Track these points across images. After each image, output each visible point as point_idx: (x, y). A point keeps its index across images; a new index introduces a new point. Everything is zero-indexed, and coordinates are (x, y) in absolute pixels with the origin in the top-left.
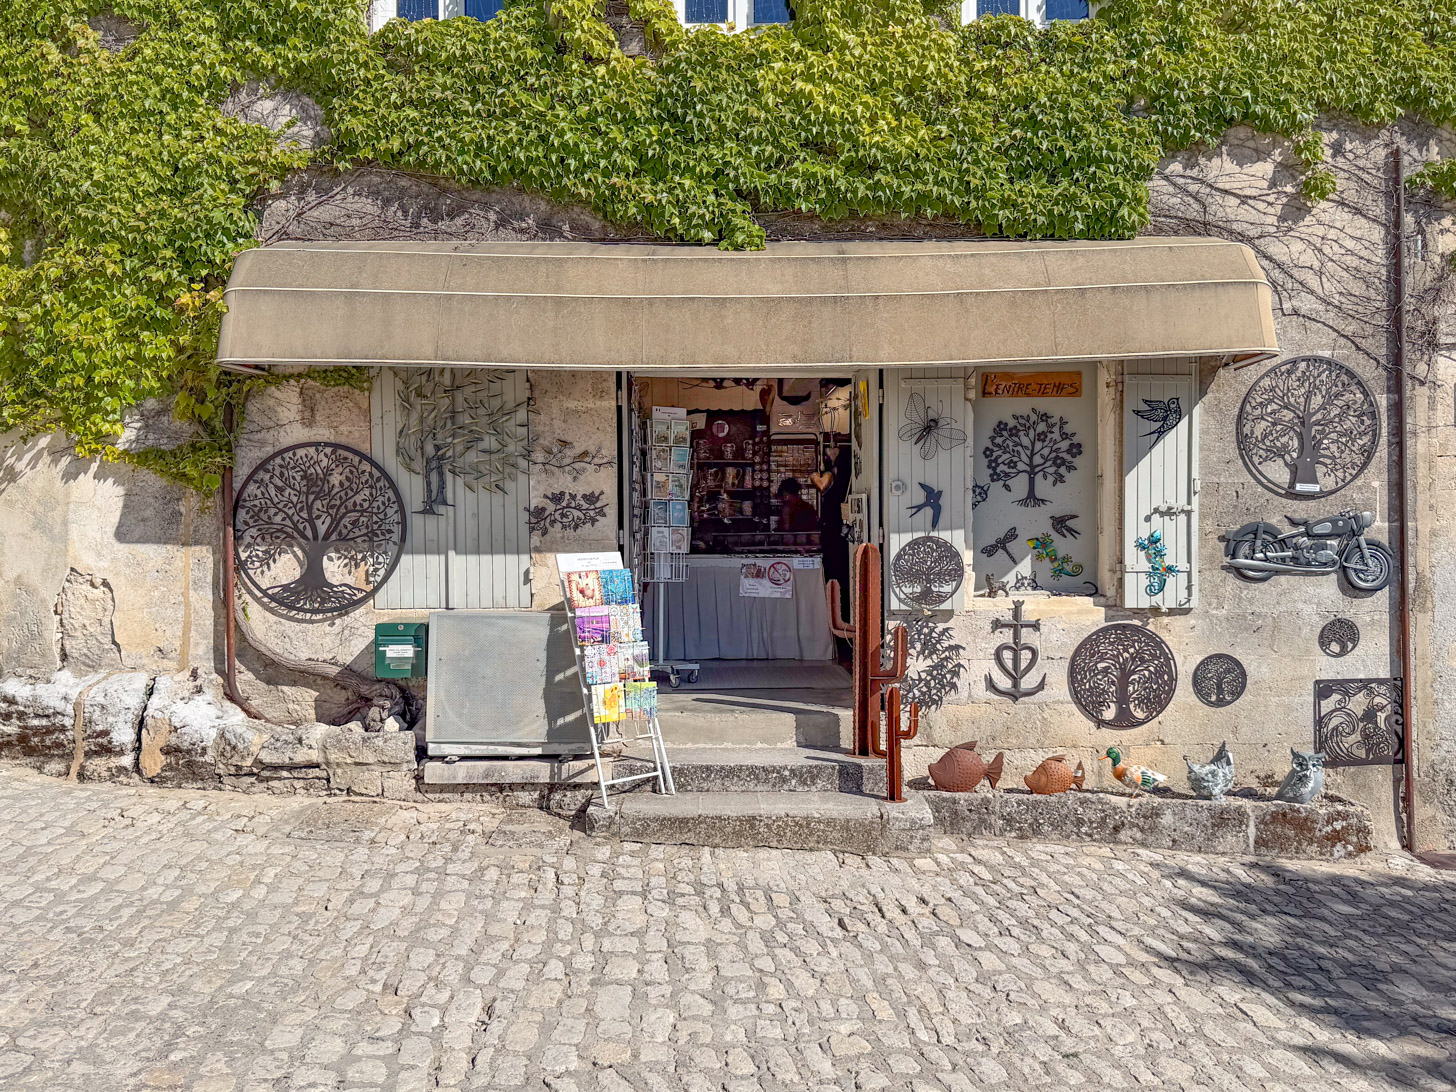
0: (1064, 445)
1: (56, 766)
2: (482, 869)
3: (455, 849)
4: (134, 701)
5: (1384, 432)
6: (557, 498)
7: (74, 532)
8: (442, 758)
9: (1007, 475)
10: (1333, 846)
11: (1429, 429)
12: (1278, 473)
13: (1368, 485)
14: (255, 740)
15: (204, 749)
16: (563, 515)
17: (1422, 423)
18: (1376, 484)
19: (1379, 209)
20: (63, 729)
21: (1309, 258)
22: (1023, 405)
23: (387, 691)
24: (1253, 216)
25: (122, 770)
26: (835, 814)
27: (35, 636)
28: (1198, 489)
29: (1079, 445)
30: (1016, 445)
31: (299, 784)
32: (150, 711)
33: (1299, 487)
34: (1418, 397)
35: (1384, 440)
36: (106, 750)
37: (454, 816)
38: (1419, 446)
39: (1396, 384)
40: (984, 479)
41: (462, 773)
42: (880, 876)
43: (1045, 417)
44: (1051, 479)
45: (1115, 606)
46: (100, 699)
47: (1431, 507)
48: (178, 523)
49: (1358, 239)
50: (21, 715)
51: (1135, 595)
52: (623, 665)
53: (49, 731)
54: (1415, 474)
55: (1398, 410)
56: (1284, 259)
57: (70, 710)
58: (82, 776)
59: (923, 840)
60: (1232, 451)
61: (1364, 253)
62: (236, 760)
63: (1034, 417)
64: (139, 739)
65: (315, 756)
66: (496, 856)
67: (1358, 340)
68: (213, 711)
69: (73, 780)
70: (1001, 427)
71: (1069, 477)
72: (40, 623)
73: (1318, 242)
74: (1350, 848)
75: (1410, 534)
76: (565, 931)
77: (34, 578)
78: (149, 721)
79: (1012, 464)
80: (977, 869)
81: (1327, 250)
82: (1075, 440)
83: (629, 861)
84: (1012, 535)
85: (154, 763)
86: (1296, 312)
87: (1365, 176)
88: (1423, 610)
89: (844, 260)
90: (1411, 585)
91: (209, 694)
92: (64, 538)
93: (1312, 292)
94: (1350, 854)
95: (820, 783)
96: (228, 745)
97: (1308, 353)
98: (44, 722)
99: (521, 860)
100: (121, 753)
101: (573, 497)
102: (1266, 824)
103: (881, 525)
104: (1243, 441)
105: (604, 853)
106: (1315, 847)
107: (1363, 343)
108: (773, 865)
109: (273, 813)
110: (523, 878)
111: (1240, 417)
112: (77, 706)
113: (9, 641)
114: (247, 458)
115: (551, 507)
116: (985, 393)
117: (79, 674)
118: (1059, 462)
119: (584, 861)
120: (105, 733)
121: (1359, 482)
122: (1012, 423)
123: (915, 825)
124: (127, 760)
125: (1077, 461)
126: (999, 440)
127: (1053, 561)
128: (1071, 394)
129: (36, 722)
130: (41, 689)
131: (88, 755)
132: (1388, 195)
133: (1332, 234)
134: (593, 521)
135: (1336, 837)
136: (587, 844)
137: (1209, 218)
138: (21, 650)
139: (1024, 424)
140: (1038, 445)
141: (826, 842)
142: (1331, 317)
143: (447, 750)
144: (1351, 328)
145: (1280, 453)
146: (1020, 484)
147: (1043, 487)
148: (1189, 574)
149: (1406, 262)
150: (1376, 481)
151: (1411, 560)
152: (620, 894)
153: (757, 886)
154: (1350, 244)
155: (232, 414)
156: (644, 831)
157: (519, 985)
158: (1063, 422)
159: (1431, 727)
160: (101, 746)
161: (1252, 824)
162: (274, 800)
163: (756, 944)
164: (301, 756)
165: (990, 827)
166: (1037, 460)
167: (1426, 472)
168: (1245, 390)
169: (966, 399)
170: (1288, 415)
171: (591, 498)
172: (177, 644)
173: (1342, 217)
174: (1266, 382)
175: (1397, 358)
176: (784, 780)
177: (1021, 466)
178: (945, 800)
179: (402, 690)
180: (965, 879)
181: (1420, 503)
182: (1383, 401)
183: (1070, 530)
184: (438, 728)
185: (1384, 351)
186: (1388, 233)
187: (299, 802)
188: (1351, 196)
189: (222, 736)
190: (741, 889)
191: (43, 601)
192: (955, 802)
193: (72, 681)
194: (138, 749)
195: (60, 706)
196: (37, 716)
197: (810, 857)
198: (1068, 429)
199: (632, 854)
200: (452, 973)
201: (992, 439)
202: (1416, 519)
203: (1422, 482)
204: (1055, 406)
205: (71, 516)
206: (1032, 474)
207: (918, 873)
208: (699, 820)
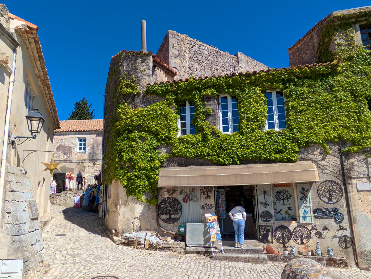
0: (289, 195)
1: (133, 247)
2: (196, 263)
3: (192, 260)
4: (144, 237)
5: (344, 192)
6: (206, 204)
7: (136, 211)
8: (189, 247)
9: (279, 200)
10: (341, 265)
11: (352, 192)
12: (326, 199)
13: (342, 202)
14: (162, 243)
15: (154, 244)
16: (206, 207)
17: (351, 190)
18: (344, 201)
19: (338, 155)
20: (134, 241)
21: (327, 164)
22: (281, 189)
23: (180, 236)
24: (316, 157)
25: (142, 247)
26: (251, 257)
27: (129, 227)
28: (311, 202)
29: (291, 195)
30: (280, 195)
31: (168, 250)
32: (146, 238)
33: (329, 202)
34: (350, 187)
35: (344, 194)
36: (140, 244)
37: (191, 256)
38: (351, 195)
39: (345, 184)
40: (275, 201)
41: (192, 249)
42: (258, 267)
43: (285, 190)
44: (287, 201)
45: (299, 222)
46: (139, 236)
47: (354, 205)
48: (150, 210)
49: (335, 161)
50: (128, 239)
51: (302, 221)
52: (216, 232)
53: (132, 241)
54: (350, 199)
55: (346, 189)
56: (322, 164)
57: (135, 238)
58: (137, 248)
59: (266, 261)
60: (317, 196)
61: (336, 163)
62: (159, 246)
63: (283, 190)
64: (145, 242)
65: (170, 246)
66: (198, 261)
67: (337, 177)
68: (155, 239)
69: (135, 249)
70: (278, 192)
71: (290, 200)
72: (130, 225)
73: (328, 161)
74: (344, 266)
75: (351, 210)
76: (209, 270)
77: (130, 218)
78: (146, 240)
79: (280, 198)
80: (275, 266)
81: (330, 162)
82: (290, 194)
83: (218, 263)
84: (281, 210)
85: (147, 247)
86: (325, 173)
87: (335, 150)
88: (355, 223)
89: (248, 168)
90: (352, 219)
91: (154, 236)
92: (134, 212)
93: (328, 170)
94: (344, 267)
95: (249, 252)
96: (158, 244)
97: (329, 179)
98: (131, 240)
99: (201, 262)
100: (142, 245)
101: (208, 205)
102: (328, 261)
103: (258, 209)
104: (319, 194)
105: (214, 261)
106: (337, 265)
107: (338, 178)
108: (241, 264)
109: (165, 254)
110: (202, 264)
111: (318, 191)
112: (136, 238)
113: (126, 228)
114: (160, 200)
115: (205, 206)
116: (274, 187)
117: (136, 233)
118: (288, 198)
119: (211, 262)
120: (140, 242)
121: (340, 201)
122: (279, 191)
123: (264, 259)
124: (143, 246)
125: (291, 198)
126: (277, 194)
127: (288, 215)
128: (289, 187)
129: (130, 240)
130: (131, 235)
131: (138, 245)
132: (339, 153)
133: (330, 160)
134: (211, 209)
135: (341, 264)
136: (212, 260)
137: (309, 158)
138: (127, 229)
139: (281, 192)
140: (284, 195)
141: (250, 261)
142: (332, 173)
143: (190, 245)
144: (336, 175)
145: (325, 196)
146: (282, 202)
147: (286, 202)
148: (311, 217)
149: (344, 164)
150: (343, 201)
151: (352, 214)
152: (217, 267)
153: (238, 267)
154: (334, 161)
155: (158, 193)
156: (220, 259)
157: (203, 275)
158: (288, 191)
159: (360, 244)
160: (139, 244)
161: (325, 261)
162: (165, 252)
163: (236, 273)
164: (168, 246)
165: (279, 260)
166: (284, 197)
167: (353, 199)
168: (318, 186)
169: (270, 188)
170: (326, 190)
171: (211, 205)
172: (150, 228)
173: (332, 157)
174: (321, 185)
175: (344, 180)
176: (243, 252)
177: (282, 199)
178: (270, 255)
179: (183, 236)
180: (272, 267)
181: (352, 204)
182: (343, 187)
183: (291, 209)
184: (188, 242)
185: (342, 179)
186: (340, 159)
187: (168, 253)
188: (333, 154)
189: (157, 242)
190: (235, 267)
191: (131, 221)
192: (272, 256)
193: (135, 234)
194: (144, 245)
195: (134, 237)
196: (130, 239)
197: (247, 264)
198: (289, 192)
199: (219, 262)
200: (194, 274)
201: (276, 194)
202: (352, 207)
203: (352, 201)
204: (287, 189)
205: (135, 209)
206: (283, 199)
207: (264, 266)
208: (229, 257)
